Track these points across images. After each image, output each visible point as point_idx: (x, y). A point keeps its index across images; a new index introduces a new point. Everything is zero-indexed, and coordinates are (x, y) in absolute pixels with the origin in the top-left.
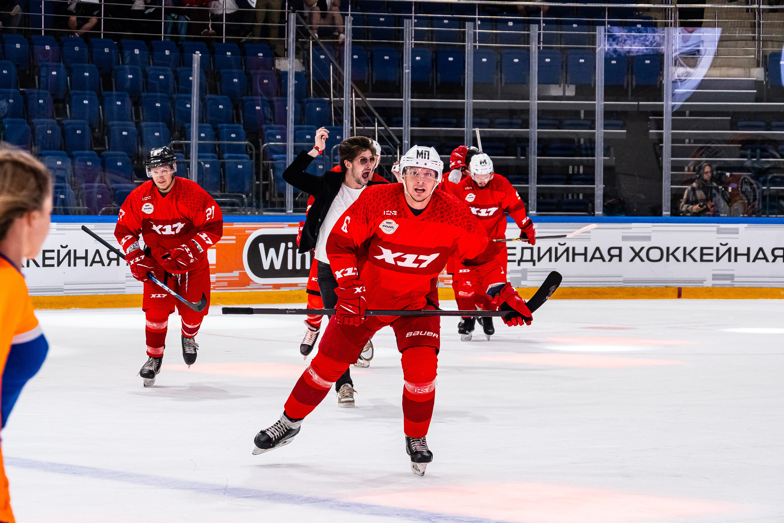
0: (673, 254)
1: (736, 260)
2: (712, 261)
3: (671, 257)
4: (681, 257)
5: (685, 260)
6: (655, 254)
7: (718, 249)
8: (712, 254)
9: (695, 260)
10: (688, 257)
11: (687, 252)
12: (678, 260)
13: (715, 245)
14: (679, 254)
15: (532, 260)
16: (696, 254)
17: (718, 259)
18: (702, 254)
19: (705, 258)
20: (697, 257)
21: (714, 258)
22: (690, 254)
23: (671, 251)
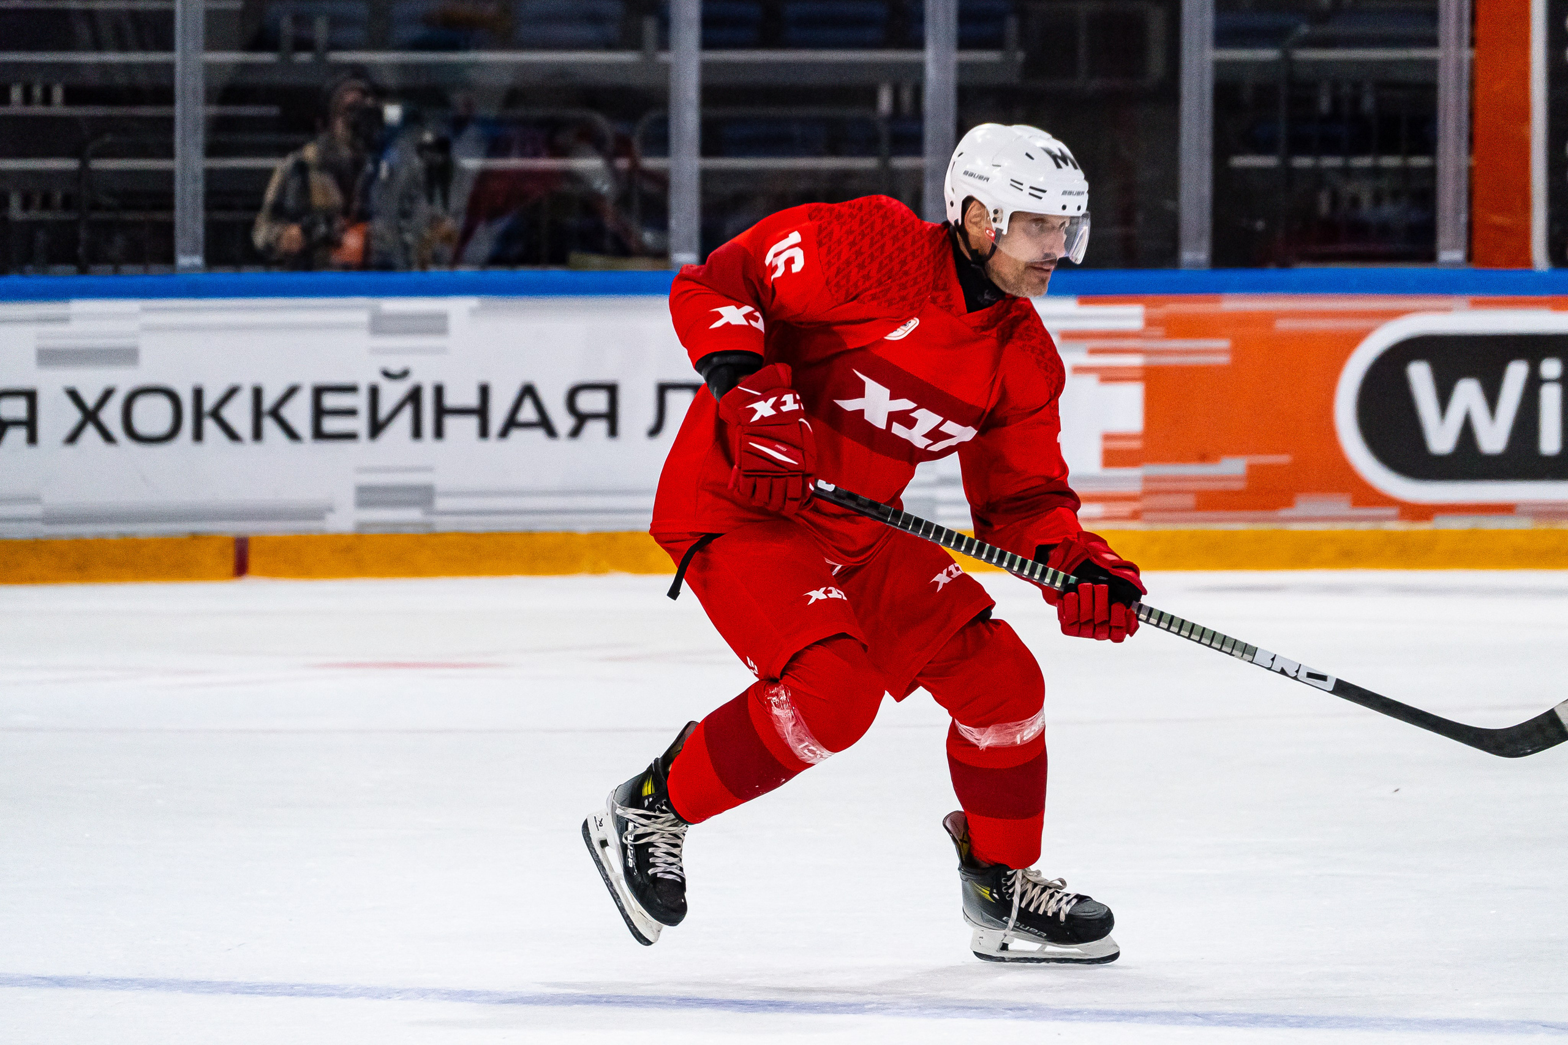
2: (351, 436)
3: (209, 425)
5: (257, 434)
8: (351, 412)
9: (292, 434)
10: (269, 425)
11: (268, 402)
14: (239, 414)
16: (299, 413)
18: (319, 412)
19: (331, 425)
21: (360, 424)
23: (209, 403)
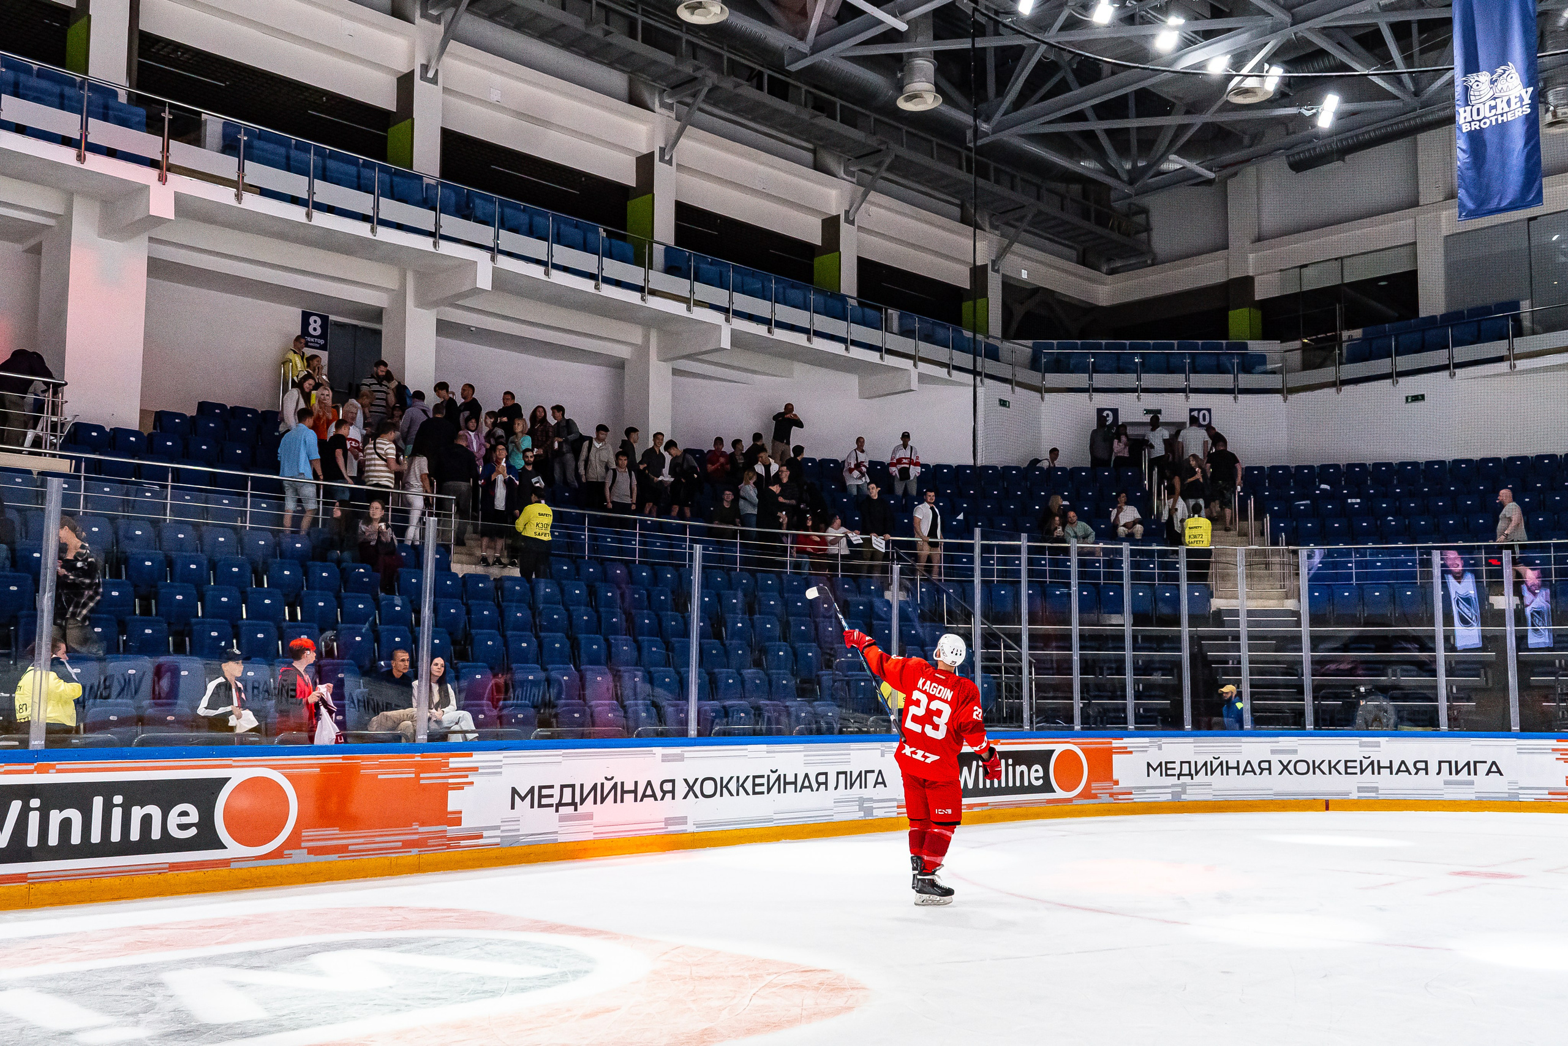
0: (1319, 767)
1: (1379, 773)
4: (1326, 770)
6: (1302, 767)
7: (1361, 762)
12: (1324, 773)
13: (1359, 758)
15: (1190, 774)
17: (1362, 772)
20: (1342, 770)
22: (1334, 767)
